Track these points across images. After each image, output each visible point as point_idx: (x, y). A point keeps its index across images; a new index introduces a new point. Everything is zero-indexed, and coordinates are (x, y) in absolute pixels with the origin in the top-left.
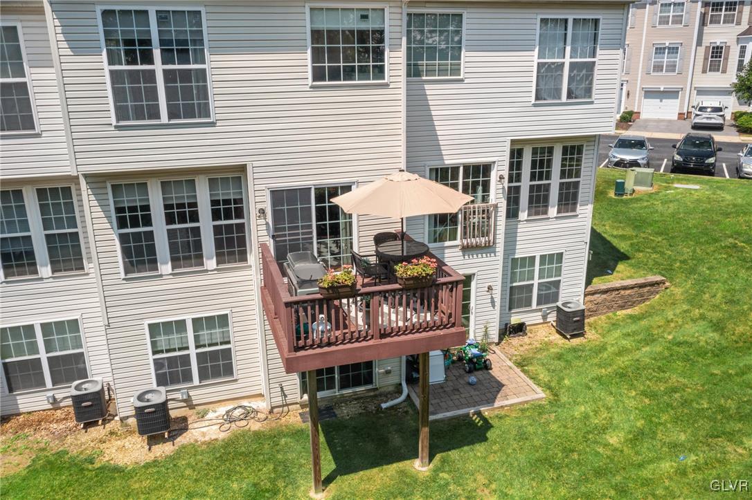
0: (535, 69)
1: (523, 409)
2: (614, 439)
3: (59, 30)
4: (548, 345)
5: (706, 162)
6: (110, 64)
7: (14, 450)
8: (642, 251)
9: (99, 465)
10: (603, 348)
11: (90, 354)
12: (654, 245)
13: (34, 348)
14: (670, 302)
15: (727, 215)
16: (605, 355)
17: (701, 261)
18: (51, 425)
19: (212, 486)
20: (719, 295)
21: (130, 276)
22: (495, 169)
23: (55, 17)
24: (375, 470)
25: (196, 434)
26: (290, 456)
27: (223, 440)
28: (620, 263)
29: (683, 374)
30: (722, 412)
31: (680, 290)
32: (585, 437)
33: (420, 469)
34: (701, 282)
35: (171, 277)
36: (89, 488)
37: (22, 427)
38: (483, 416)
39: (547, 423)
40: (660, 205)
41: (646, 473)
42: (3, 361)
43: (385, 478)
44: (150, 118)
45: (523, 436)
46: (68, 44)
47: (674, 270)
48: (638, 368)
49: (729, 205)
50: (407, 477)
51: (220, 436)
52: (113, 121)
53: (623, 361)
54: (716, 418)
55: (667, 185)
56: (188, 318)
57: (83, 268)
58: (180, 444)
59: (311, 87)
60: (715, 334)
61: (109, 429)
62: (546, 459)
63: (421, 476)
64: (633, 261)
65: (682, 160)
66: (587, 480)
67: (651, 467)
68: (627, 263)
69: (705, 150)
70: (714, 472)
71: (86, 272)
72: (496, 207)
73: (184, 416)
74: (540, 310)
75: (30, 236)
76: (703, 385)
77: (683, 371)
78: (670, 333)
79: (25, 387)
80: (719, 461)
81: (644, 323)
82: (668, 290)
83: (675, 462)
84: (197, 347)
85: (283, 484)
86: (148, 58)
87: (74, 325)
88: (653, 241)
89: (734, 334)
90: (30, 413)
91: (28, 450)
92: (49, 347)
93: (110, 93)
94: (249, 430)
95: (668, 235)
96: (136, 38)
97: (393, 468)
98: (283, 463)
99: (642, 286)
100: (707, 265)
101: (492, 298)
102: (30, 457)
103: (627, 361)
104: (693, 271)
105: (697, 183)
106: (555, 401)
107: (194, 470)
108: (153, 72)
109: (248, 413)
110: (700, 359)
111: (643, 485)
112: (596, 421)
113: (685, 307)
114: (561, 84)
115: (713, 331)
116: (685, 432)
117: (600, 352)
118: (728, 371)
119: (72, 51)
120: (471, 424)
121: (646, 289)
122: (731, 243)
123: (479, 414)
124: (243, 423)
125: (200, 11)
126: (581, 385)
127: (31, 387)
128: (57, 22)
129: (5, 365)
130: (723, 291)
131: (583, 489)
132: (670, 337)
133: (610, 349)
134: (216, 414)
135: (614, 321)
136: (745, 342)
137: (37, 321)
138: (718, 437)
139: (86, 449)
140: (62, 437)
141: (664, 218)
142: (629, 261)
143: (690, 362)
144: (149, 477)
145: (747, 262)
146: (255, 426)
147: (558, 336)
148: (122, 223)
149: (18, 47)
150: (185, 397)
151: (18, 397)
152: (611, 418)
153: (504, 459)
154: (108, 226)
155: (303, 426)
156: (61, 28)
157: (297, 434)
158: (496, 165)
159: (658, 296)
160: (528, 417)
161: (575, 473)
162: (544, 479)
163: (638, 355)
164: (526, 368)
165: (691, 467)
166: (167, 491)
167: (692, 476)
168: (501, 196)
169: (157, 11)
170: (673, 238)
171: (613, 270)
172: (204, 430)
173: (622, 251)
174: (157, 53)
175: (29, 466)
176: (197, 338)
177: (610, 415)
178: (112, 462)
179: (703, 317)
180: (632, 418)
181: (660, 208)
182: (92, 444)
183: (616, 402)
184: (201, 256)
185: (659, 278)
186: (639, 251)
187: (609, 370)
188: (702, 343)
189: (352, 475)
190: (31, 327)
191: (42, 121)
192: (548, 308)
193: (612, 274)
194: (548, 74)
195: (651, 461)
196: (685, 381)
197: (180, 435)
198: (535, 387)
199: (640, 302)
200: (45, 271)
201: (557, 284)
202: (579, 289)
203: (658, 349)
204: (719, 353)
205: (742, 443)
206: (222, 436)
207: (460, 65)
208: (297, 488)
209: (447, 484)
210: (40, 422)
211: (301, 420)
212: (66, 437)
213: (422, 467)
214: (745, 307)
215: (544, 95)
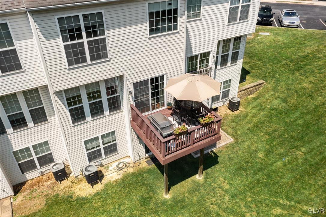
0: (228, 10)
1: (227, 147)
2: (260, 155)
3: (38, 30)
4: (227, 115)
5: (270, 20)
6: (64, 42)
7: (35, 198)
8: (254, 69)
9: (75, 198)
10: (247, 115)
11: (54, 152)
12: (258, 66)
13: (30, 155)
14: (266, 91)
15: (282, 49)
16: (248, 118)
17: (276, 72)
18: (44, 183)
19: (126, 200)
20: (284, 87)
21: (75, 125)
22: (211, 53)
23: (36, 24)
24: (184, 182)
25: (109, 178)
26: (150, 181)
27: (121, 179)
28: (247, 75)
29: (276, 123)
30: (293, 138)
31: (270, 85)
32: (251, 156)
33: (199, 179)
34: (277, 81)
35: (91, 121)
36: (77, 209)
37: (32, 186)
38: (214, 152)
39: (237, 152)
40: (257, 45)
41: (274, 168)
42: (18, 163)
43: (188, 185)
44: (83, 62)
45: (230, 159)
46: (43, 36)
47: (267, 77)
48: (261, 122)
49: (282, 44)
50: (196, 183)
51: (119, 177)
52: (67, 67)
53: (255, 120)
54: (291, 141)
55: (257, 33)
56: (99, 135)
57: (47, 120)
58: (104, 183)
59: (148, 38)
60: (284, 104)
61: (70, 181)
62: (241, 167)
63: (200, 182)
64: (252, 74)
65: (260, 19)
66: (256, 174)
67: (275, 165)
68: (250, 75)
69: (269, 14)
70: (295, 163)
71: (49, 122)
72: (211, 68)
73: (100, 170)
74: (222, 101)
75: (23, 112)
76: (284, 128)
77: (276, 122)
78: (268, 105)
79: (28, 170)
80: (295, 159)
81: (259, 101)
82: (265, 86)
83: (282, 161)
84: (103, 145)
85: (152, 194)
86: (80, 37)
87: (46, 143)
88: (257, 63)
89: (290, 103)
90: (32, 179)
91: (40, 197)
92: (36, 154)
93: (65, 55)
94: (129, 173)
95: (262, 60)
96: (74, 28)
97: (189, 180)
98: (149, 184)
99: (256, 86)
100: (278, 74)
101: (208, 102)
102: (44, 200)
103: (257, 119)
104: (273, 77)
105: (268, 31)
106: (237, 142)
107: (116, 194)
108: (83, 43)
109: (126, 165)
110: (281, 116)
111: (274, 172)
112: (253, 148)
113: (272, 93)
114: (237, 15)
115: (283, 103)
116: (282, 148)
117: (247, 117)
118: (291, 120)
119: (46, 39)
120: (211, 156)
121: (258, 87)
122: (285, 63)
123: (212, 151)
124: (125, 170)
125: (102, 12)
126: (244, 133)
127: (31, 169)
128: (37, 27)
129: (19, 164)
130: (285, 85)
131: (256, 177)
132: (269, 107)
133: (250, 115)
134: (113, 167)
135: (248, 101)
136: (295, 106)
137: (30, 145)
138: (293, 149)
139: (66, 192)
140: (52, 188)
141: (259, 52)
142: (250, 74)
143: (278, 117)
144: (99, 200)
145: (292, 71)
146: (131, 170)
147: (230, 111)
148: (69, 104)
149: (9, 32)
150: (100, 164)
151: (26, 175)
152: (257, 146)
153: (226, 170)
154: (64, 107)
155: (149, 167)
156: (39, 29)
157: (149, 171)
158: (212, 52)
159: (261, 88)
160: (229, 150)
161: (252, 171)
162: (242, 176)
163: (259, 116)
164: (222, 128)
165: (287, 162)
166: (109, 205)
167: (288, 166)
168: (213, 63)
169: (83, 15)
170: (264, 62)
171: (245, 79)
172: (111, 175)
173: (247, 69)
174: (84, 34)
175: (46, 204)
176: (103, 142)
177: (257, 145)
178: (80, 196)
179: (279, 97)
180: (264, 145)
181: (257, 47)
182: (67, 189)
183: (257, 139)
184: (103, 111)
185: (262, 81)
186: (253, 69)
187: (251, 125)
188: (280, 108)
189: (176, 185)
190: (28, 148)
191: (25, 65)
192: (225, 100)
193: (245, 81)
194: (233, 12)
195: (275, 163)
196: (278, 126)
197: (102, 179)
198: (228, 136)
199: (256, 91)
200: (31, 124)
201: (228, 91)
202: (236, 91)
203: (266, 113)
204: (287, 112)
205: (301, 150)
206: (120, 177)
207: (200, 12)
208: (158, 194)
209: (211, 183)
210: (39, 182)
211: (147, 164)
212: (53, 187)
213: (200, 178)
214: (293, 91)
215: (231, 20)
